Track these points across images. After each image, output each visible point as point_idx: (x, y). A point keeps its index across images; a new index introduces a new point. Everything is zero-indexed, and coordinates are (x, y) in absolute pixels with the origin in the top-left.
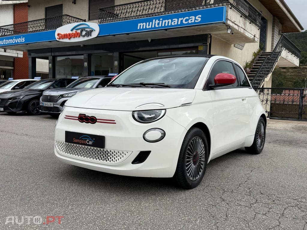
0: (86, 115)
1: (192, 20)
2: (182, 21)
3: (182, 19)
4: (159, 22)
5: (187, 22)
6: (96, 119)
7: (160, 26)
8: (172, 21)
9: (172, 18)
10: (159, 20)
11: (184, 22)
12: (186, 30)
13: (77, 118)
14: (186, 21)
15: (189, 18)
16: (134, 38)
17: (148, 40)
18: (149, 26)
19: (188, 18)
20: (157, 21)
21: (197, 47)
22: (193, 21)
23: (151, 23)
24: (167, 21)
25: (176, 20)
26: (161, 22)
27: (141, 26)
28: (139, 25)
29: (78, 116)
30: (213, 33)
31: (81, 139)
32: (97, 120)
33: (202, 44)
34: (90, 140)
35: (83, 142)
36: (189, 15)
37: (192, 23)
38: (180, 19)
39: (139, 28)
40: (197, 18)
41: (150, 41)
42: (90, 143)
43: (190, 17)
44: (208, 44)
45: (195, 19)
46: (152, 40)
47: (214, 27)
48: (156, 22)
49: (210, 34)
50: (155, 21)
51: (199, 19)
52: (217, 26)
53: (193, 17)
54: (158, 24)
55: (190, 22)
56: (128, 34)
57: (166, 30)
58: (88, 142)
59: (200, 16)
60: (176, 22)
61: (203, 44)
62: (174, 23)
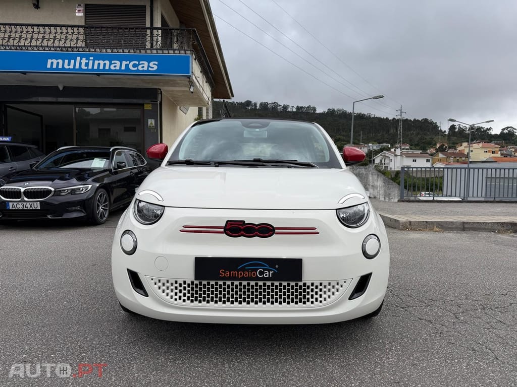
0: (246, 223)
1: (144, 66)
2: (127, 66)
3: (128, 62)
4: (87, 61)
5: (136, 69)
6: (274, 229)
7: (90, 67)
8: (111, 64)
9: (111, 59)
10: (88, 59)
11: (131, 67)
12: (129, 79)
13: (222, 230)
14: (134, 66)
15: (139, 63)
16: (32, 81)
17: (58, 87)
18: (69, 64)
19: (137, 63)
20: (84, 61)
21: (143, 105)
22: (145, 69)
23: (72, 61)
24: (102, 62)
25: (118, 63)
26: (91, 62)
27: (52, 63)
28: (50, 61)
29: (223, 225)
30: (165, 89)
31: (243, 269)
32: (276, 231)
33: (149, 101)
34: (265, 270)
35: (246, 274)
36: (140, 59)
37: (143, 71)
38: (124, 63)
39: (49, 66)
40: (151, 64)
41: (61, 88)
42: (267, 274)
43: (141, 62)
44: (159, 102)
45: (149, 66)
46: (64, 87)
47: (172, 81)
48: (82, 61)
49: (160, 89)
50: (81, 59)
51: (154, 66)
52: (175, 80)
53: (146, 63)
54: (87, 65)
55: (140, 68)
56: (24, 73)
57: (98, 75)
58: (261, 273)
59: (156, 63)
60: (116, 65)
61: (152, 101)
62: (115, 67)
